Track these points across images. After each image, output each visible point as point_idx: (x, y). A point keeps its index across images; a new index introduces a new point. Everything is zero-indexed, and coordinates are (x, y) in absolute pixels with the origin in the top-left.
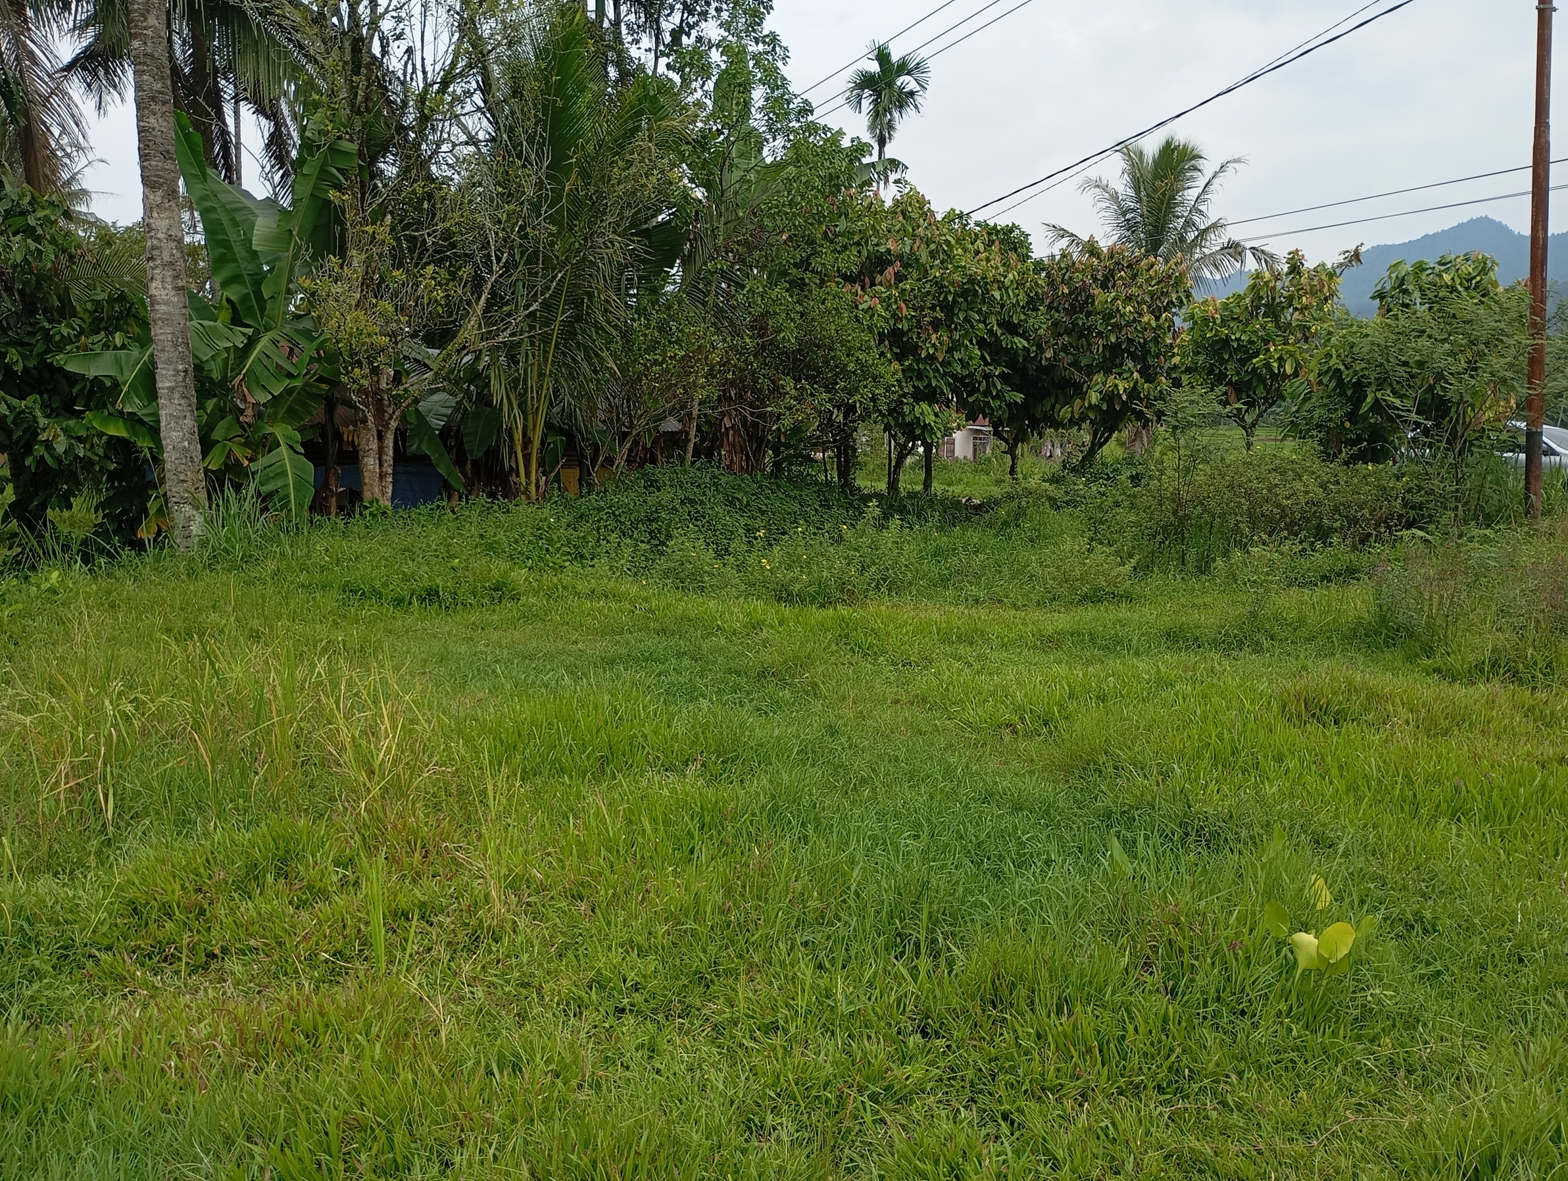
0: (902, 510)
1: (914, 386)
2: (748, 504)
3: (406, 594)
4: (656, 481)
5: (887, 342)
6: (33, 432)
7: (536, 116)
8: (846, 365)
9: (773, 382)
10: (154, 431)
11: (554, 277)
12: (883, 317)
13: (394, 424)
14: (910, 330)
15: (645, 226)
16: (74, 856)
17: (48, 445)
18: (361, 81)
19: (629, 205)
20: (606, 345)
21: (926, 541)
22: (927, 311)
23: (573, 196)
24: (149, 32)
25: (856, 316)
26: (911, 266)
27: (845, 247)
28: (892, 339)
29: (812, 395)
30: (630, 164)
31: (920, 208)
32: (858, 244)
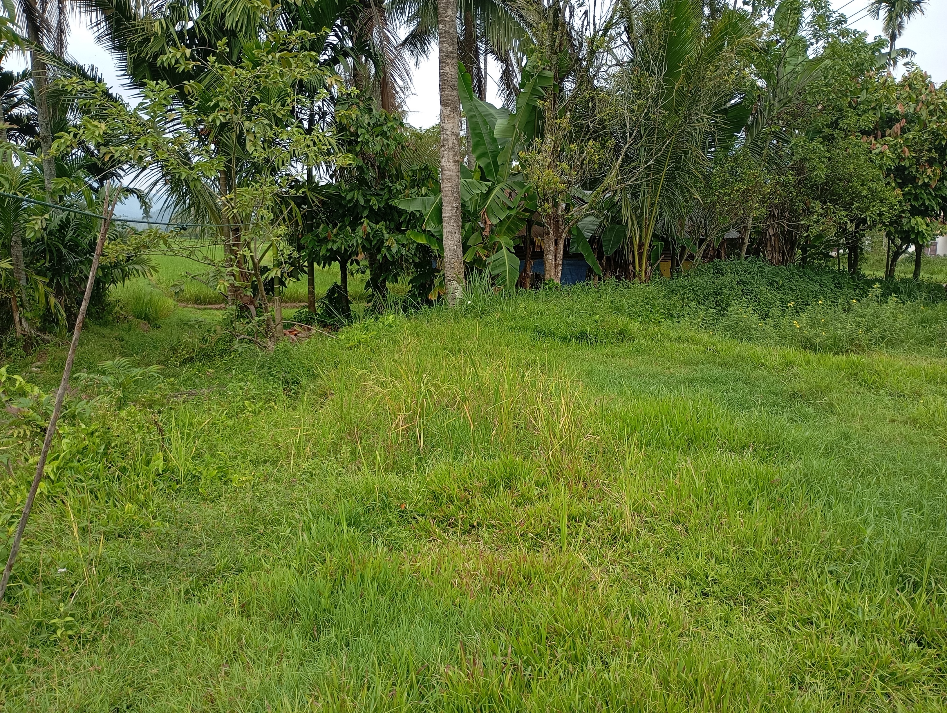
0: (897, 291)
1: (911, 205)
2: (783, 285)
3: (568, 334)
4: (721, 269)
5: (892, 175)
6: (381, 242)
7: (660, 44)
8: (860, 192)
9: (805, 204)
10: (440, 241)
11: (664, 143)
12: (891, 158)
13: (564, 235)
14: (910, 166)
15: (724, 107)
16: (405, 464)
17: (389, 248)
18: (558, 34)
19: (716, 94)
20: (694, 184)
21: (914, 312)
22: (924, 153)
23: (680, 91)
24: (447, 19)
25: (870, 158)
26: (913, 121)
27: (864, 112)
28: (896, 173)
29: (834, 213)
30: (717, 68)
31: (923, 81)
32: (874, 109)
